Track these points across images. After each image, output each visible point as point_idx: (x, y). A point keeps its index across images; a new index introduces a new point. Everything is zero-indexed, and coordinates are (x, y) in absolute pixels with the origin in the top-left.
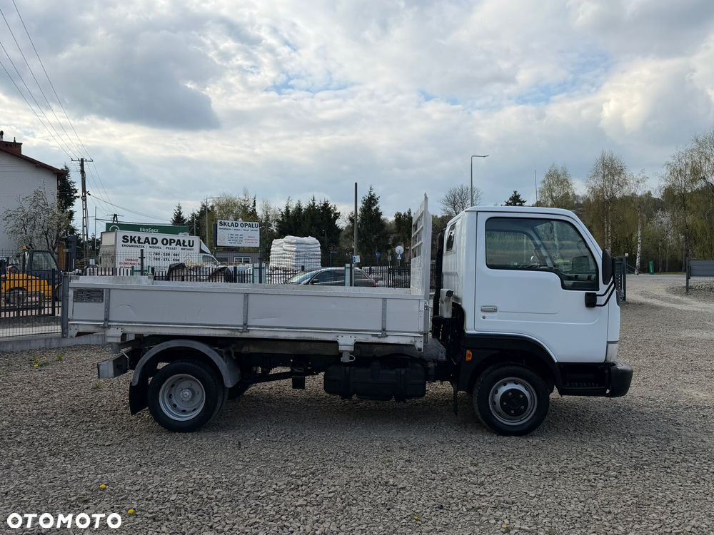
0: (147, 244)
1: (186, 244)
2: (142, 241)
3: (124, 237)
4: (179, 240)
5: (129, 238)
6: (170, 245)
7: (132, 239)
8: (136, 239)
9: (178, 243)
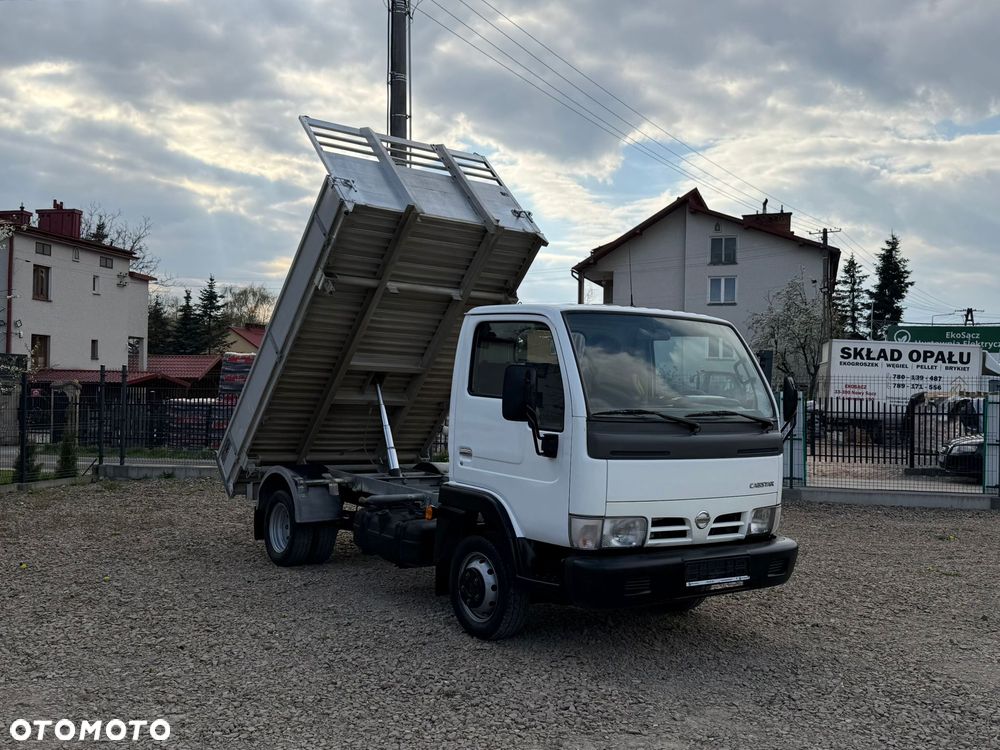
0: (882, 360)
1: (956, 358)
2: (874, 355)
3: (843, 350)
4: (941, 353)
5: (852, 352)
6: (925, 361)
7: (858, 353)
8: (864, 353)
9: (940, 357)
